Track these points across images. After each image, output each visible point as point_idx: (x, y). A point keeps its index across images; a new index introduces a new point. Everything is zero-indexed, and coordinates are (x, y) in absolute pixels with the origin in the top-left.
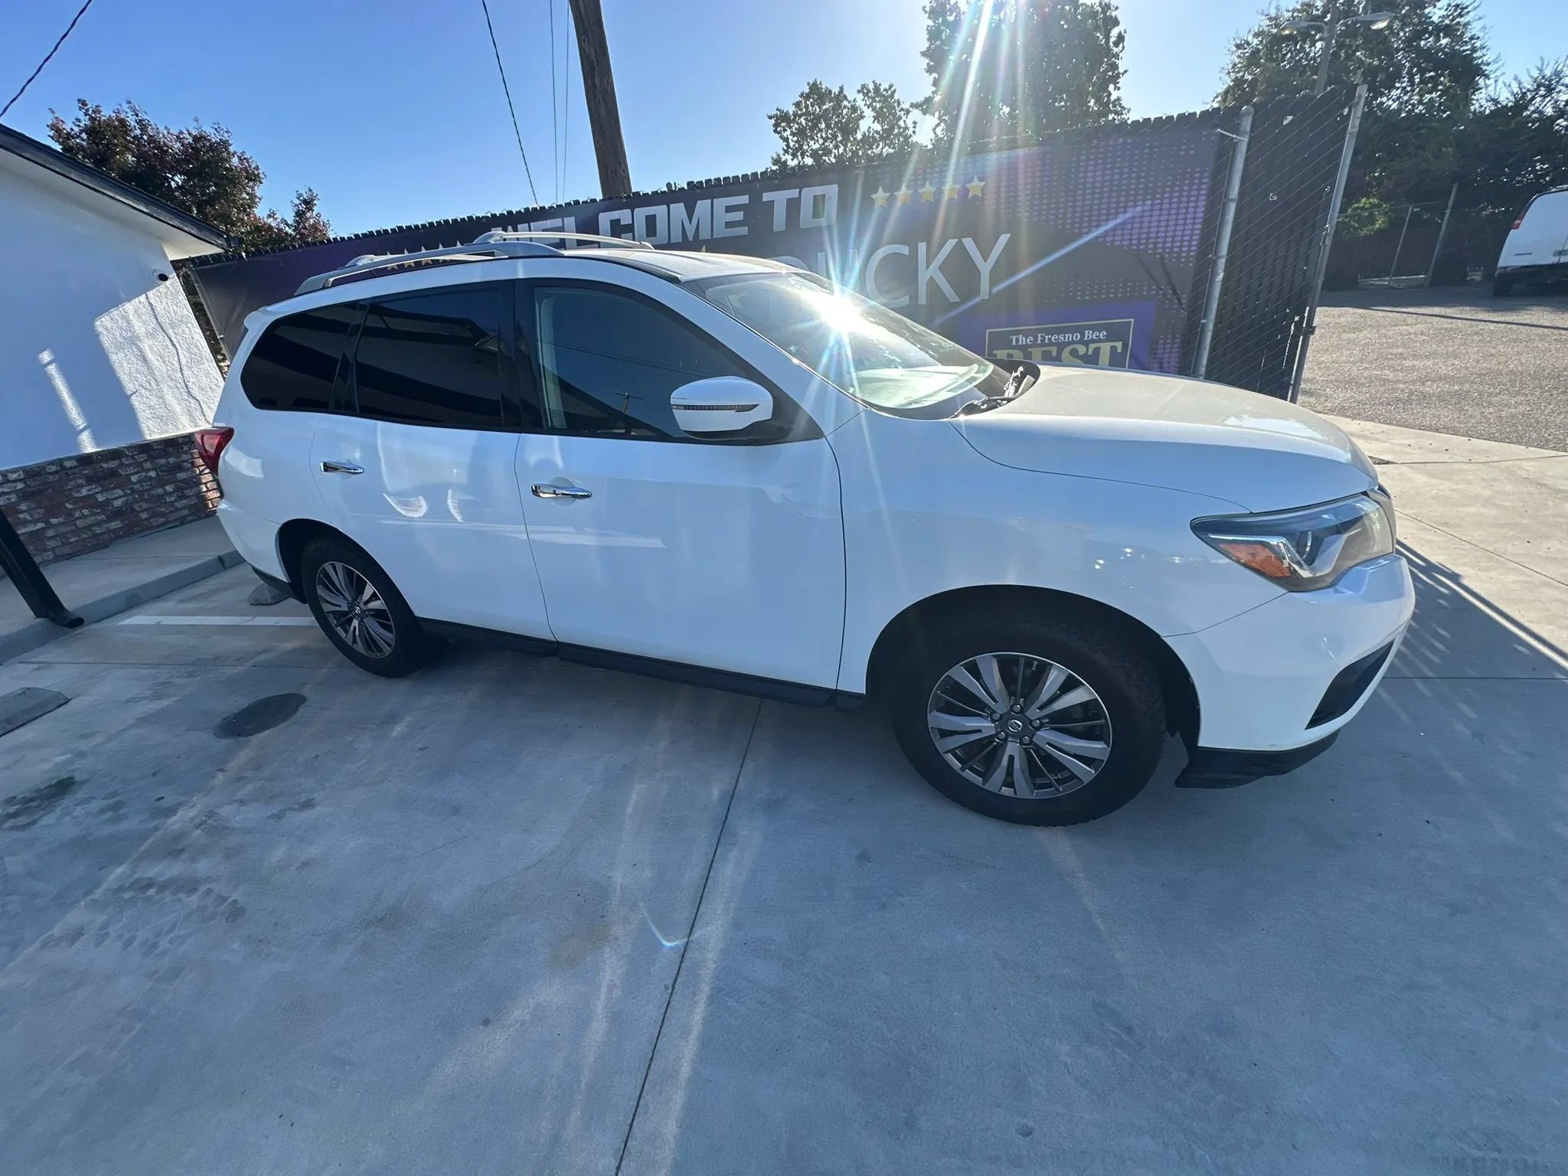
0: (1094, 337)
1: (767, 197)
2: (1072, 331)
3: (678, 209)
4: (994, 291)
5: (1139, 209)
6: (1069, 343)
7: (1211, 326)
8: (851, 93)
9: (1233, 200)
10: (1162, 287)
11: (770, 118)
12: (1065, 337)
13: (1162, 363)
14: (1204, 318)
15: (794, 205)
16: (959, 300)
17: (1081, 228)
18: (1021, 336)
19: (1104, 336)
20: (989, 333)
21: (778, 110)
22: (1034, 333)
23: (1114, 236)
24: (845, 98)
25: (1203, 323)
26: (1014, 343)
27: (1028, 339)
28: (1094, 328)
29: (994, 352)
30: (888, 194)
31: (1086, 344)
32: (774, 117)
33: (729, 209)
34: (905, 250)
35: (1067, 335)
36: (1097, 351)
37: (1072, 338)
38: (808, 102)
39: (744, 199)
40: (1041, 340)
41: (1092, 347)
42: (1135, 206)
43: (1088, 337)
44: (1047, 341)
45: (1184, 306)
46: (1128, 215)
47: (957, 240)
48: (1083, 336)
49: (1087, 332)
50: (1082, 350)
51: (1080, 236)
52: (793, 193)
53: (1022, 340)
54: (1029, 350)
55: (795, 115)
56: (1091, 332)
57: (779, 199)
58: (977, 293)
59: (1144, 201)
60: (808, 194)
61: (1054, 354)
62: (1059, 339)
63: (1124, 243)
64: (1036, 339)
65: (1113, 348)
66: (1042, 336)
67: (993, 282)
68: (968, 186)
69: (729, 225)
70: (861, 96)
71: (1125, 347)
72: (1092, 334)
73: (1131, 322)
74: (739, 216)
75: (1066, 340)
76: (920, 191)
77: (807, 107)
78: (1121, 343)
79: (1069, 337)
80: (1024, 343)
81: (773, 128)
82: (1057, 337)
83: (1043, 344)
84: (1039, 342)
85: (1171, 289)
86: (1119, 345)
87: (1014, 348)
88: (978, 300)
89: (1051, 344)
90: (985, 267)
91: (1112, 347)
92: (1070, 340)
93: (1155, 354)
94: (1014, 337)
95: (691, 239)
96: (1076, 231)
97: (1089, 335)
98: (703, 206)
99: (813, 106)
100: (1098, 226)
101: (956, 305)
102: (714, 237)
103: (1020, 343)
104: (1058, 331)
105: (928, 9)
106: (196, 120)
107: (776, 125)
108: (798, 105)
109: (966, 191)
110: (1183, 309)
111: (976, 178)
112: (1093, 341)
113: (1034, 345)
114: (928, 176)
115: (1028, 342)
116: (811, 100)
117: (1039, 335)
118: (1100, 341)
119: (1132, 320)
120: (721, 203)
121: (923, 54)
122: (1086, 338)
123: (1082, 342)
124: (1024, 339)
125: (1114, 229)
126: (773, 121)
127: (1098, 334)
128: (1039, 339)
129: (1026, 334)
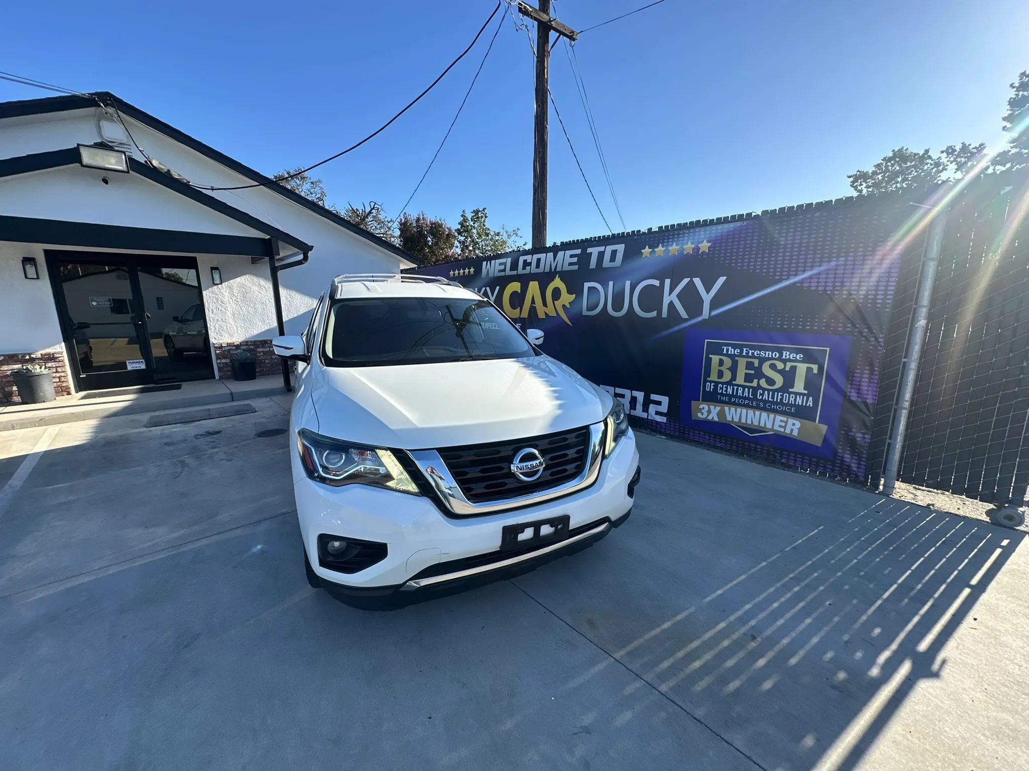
0: (791, 358)
1: (589, 250)
2: (773, 350)
3: (551, 255)
4: (714, 313)
5: (833, 264)
6: (769, 359)
7: (913, 365)
8: (935, 154)
9: (932, 259)
10: (858, 326)
11: (849, 177)
12: (765, 354)
13: (859, 389)
14: (904, 358)
15: (601, 255)
16: (688, 317)
17: (781, 275)
18: (730, 348)
19: (800, 358)
20: (707, 342)
21: (858, 171)
22: (741, 347)
23: (810, 282)
24: (930, 157)
25: (905, 363)
26: (725, 352)
27: (736, 351)
28: (791, 351)
29: (710, 356)
30: (651, 250)
31: (785, 362)
32: (853, 176)
33: (572, 256)
34: (656, 283)
35: (767, 353)
36: (794, 369)
37: (772, 355)
38: (889, 164)
39: (578, 251)
40: (746, 353)
41: (789, 365)
42: (829, 261)
43: (786, 356)
44: (750, 354)
45: (882, 344)
46: (822, 268)
47: (690, 279)
48: (781, 355)
49: (784, 352)
50: (780, 365)
51: (780, 281)
52: (602, 249)
53: (731, 351)
54: (736, 358)
55: (874, 173)
56: (788, 353)
57: (594, 251)
58: (701, 313)
59: (838, 257)
60: (609, 249)
61: (756, 365)
62: (760, 354)
63: (820, 288)
64: (742, 351)
65: (809, 370)
66: (746, 350)
67: (712, 308)
68: (699, 245)
69: (570, 264)
70: (945, 155)
71: (821, 369)
72: (789, 355)
73: (826, 350)
74: (575, 260)
75: (767, 356)
76: (669, 248)
77: (887, 166)
78: (817, 366)
79: (768, 354)
80: (733, 353)
81: (850, 183)
82: (759, 353)
83: (747, 356)
84: (744, 354)
85: (867, 328)
86: (815, 368)
87: (724, 355)
88: (700, 319)
89: (753, 357)
90: (707, 298)
91: (808, 368)
92: (770, 356)
93: (852, 380)
94: (725, 348)
95: (553, 271)
96: (777, 278)
97: (786, 355)
98: (561, 254)
99: (893, 165)
100: (796, 275)
101: (686, 320)
102: (563, 270)
103: (730, 353)
104: (761, 348)
105: (1017, 85)
106: (436, 217)
107: (853, 182)
108: (878, 166)
109: (698, 249)
110: (881, 346)
111: (705, 241)
112: (790, 360)
113: (741, 355)
114: (675, 239)
115: (736, 353)
116: (892, 162)
117: (745, 349)
118: (796, 361)
119: (828, 349)
120: (569, 253)
121: (1004, 119)
122: (784, 357)
123: (780, 359)
124: (733, 350)
125: (811, 277)
126: (852, 179)
127: (795, 355)
128: (745, 352)
129: (734, 347)
